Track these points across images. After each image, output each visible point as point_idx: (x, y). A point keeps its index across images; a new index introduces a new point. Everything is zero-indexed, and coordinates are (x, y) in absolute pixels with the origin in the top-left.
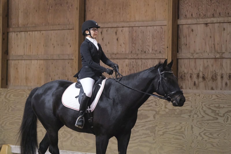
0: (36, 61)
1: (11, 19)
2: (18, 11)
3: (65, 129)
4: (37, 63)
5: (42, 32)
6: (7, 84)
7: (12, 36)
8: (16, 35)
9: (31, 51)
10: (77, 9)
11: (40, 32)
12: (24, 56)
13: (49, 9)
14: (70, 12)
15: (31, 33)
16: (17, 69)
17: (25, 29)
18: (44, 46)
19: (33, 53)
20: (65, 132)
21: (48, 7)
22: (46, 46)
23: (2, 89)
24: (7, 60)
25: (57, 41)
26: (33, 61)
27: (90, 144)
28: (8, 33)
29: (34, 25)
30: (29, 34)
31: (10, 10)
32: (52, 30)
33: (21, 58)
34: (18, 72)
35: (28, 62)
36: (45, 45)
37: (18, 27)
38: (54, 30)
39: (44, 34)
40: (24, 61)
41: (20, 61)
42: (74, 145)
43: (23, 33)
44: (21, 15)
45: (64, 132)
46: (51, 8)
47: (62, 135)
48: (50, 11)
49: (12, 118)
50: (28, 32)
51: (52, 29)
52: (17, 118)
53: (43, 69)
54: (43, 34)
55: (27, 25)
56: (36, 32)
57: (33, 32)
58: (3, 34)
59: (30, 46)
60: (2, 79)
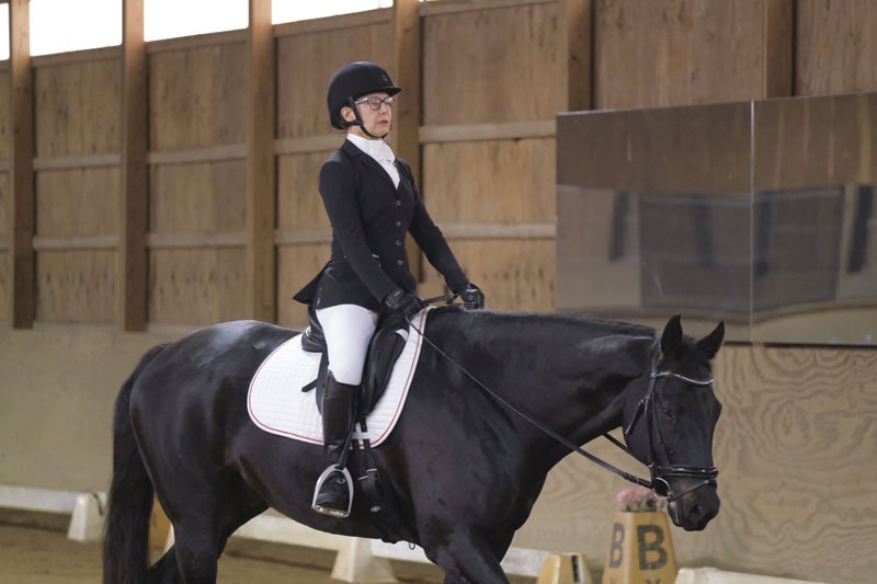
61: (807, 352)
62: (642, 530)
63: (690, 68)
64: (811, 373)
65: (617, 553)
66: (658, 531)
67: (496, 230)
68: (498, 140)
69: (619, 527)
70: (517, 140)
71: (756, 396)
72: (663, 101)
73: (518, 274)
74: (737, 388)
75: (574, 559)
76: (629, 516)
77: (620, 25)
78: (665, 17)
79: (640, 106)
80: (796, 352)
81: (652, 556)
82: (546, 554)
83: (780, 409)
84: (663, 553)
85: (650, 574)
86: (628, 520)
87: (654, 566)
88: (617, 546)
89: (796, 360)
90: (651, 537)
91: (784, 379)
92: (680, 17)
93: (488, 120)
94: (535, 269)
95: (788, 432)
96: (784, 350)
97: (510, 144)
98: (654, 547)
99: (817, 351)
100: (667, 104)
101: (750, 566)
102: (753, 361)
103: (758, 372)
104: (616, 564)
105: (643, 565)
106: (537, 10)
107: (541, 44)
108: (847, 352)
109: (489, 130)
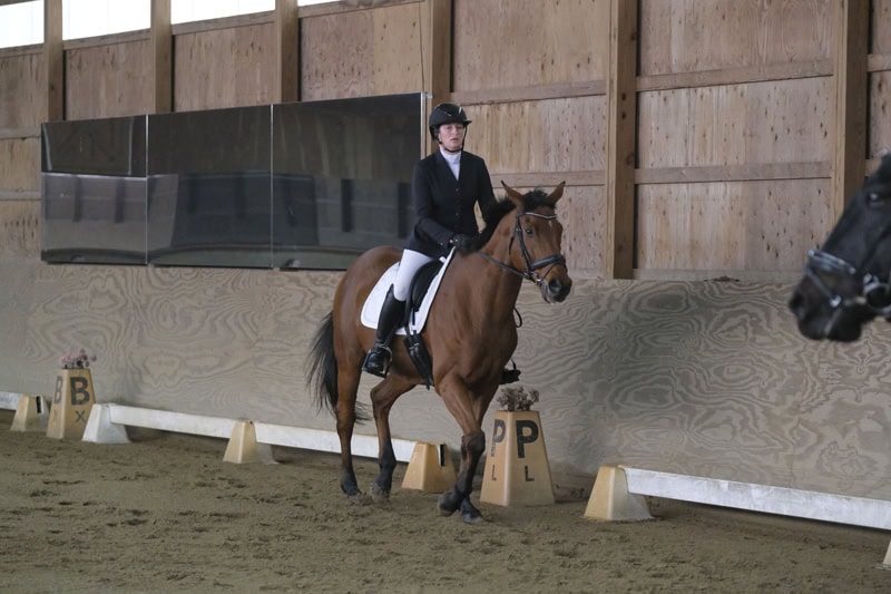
0: (722, 185)
1: (648, 48)
2: (670, 20)
3: (801, 416)
4: (726, 192)
5: (740, 86)
6: (635, 265)
7: (651, 102)
8: (662, 102)
9: (705, 153)
10: (843, 6)
11: (735, 89)
12: (684, 172)
13: (762, 8)
14: (824, 15)
15: (708, 93)
16: (664, 213)
17: (690, 81)
18: (744, 135)
19: (711, 160)
20: (801, 427)
21: (759, 3)
22: (751, 135)
23: (615, 281)
24: (636, 186)
25: (784, 118)
26: (712, 187)
27: (876, 469)
28: (638, 94)
29: (716, 67)
30: (702, 97)
31: (644, 19)
32: (770, 80)
33: (676, 176)
34: (668, 224)
35: (698, 189)
36: (748, 132)
37: (670, 74)
38: (774, 80)
39: (745, 95)
40: (685, 186)
41: (673, 187)
42: (828, 470)
43: (683, 92)
44: (677, 31)
45: (797, 427)
46: (766, 6)
47: (790, 438)
48: (765, 15)
49: (644, 379)
50: (699, 90)
51: (768, 77)
52: (658, 377)
53: (741, 214)
54: (742, 95)
55: (696, 64)
56: (723, 88)
57: (714, 88)
58: (623, 97)
59: (704, 136)
60: (618, 249)
61: (177, 269)
62: (73, 380)
63: (118, 95)
64: (178, 283)
65: (58, 394)
66: (84, 381)
67: (12, 195)
68: (13, 138)
69: (60, 379)
70: (24, 139)
71: (148, 297)
72: (103, 115)
73: (24, 222)
74: (138, 293)
75: (38, 398)
76: (66, 371)
77: (80, 67)
78: (104, 63)
79: (91, 118)
80: (171, 270)
81: (80, 396)
82: (22, 395)
83: (161, 305)
84: (87, 394)
85: (79, 408)
86: (65, 374)
87: (81, 403)
88: (58, 390)
89: (171, 276)
90: (79, 385)
91: (165, 287)
92: (112, 63)
93: (8, 127)
94: (34, 218)
95: (165, 320)
96: (165, 269)
97: (19, 142)
98: (80, 391)
99: (182, 269)
100: (105, 117)
101: (143, 402)
102: (148, 277)
103: (149, 282)
104: (58, 401)
105: (74, 401)
106: (34, 57)
107: (37, 79)
108: (198, 270)
109: (8, 132)
